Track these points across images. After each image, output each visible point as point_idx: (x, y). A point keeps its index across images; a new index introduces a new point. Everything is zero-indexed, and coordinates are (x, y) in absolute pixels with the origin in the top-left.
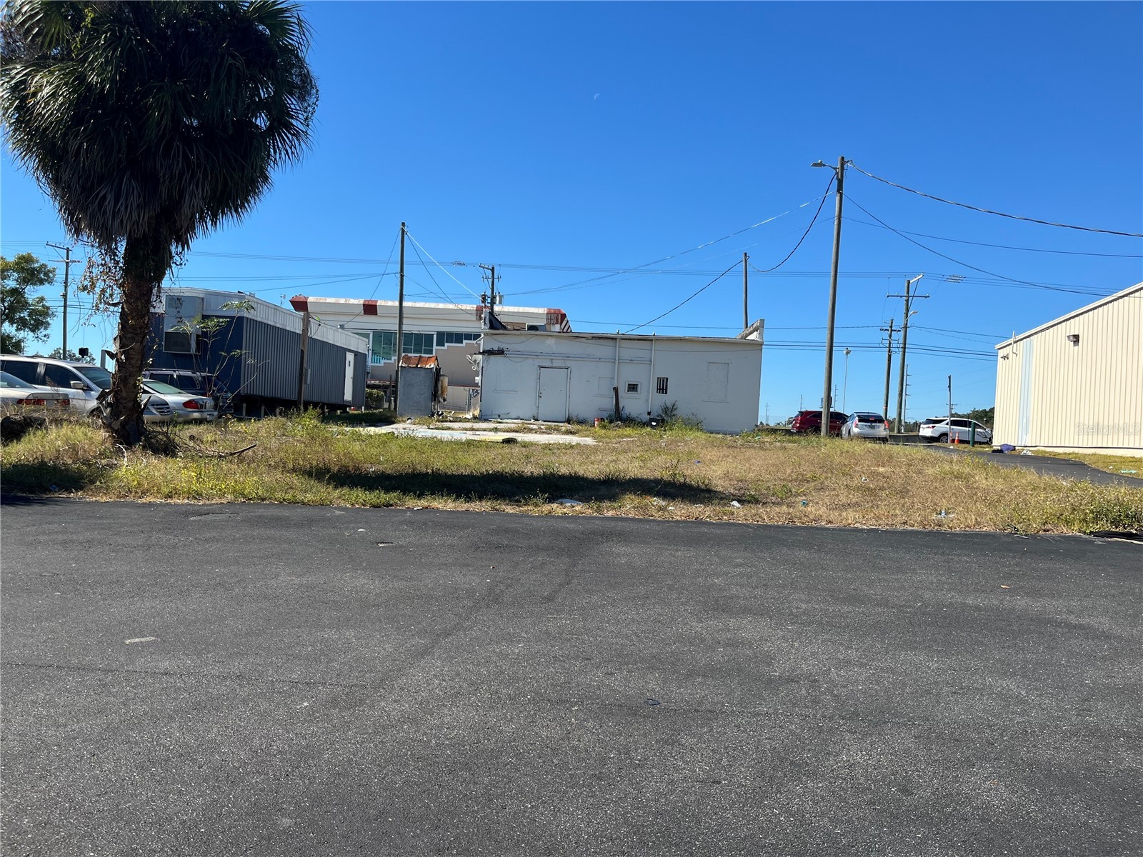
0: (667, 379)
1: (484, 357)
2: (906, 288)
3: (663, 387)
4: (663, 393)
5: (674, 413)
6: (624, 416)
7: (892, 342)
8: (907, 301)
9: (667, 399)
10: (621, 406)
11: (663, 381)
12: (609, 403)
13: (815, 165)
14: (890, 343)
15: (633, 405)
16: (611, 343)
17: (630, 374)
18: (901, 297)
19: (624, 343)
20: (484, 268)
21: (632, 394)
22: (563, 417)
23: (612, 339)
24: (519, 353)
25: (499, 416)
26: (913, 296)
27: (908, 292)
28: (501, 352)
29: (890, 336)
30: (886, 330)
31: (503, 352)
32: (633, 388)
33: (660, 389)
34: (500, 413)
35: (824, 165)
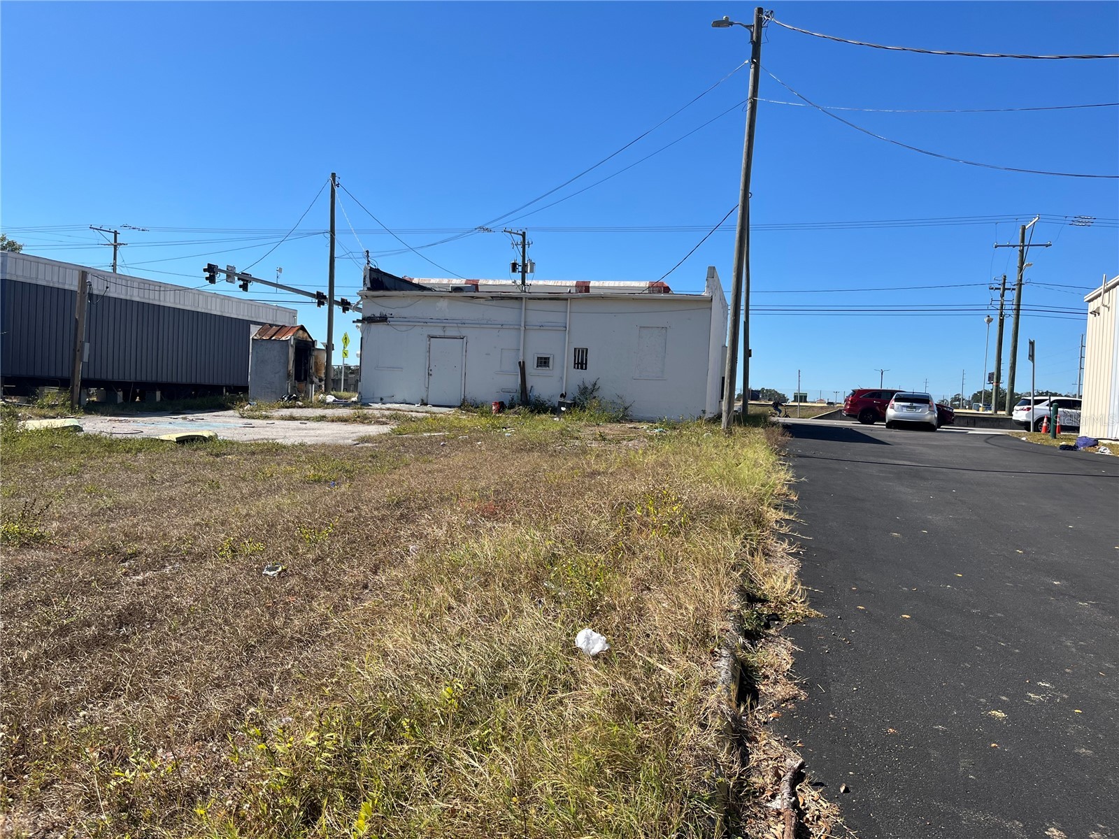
0: (587, 350)
1: (364, 325)
2: (1020, 235)
3: (581, 363)
4: (582, 368)
5: (595, 394)
6: (533, 399)
7: (1005, 303)
8: (1022, 252)
9: (587, 376)
10: (529, 386)
11: (583, 352)
12: (513, 382)
13: (718, 24)
14: (1002, 305)
15: (544, 386)
16: (515, 304)
17: (539, 344)
18: (1014, 246)
19: (532, 304)
20: (510, 232)
21: (543, 370)
22: (456, 399)
23: (516, 298)
24: (405, 319)
25: (381, 399)
26: (1028, 246)
27: (1023, 241)
28: (383, 319)
29: (1002, 296)
30: (996, 289)
31: (386, 318)
32: (543, 362)
33: (578, 363)
34: (382, 396)
35: (732, 24)
